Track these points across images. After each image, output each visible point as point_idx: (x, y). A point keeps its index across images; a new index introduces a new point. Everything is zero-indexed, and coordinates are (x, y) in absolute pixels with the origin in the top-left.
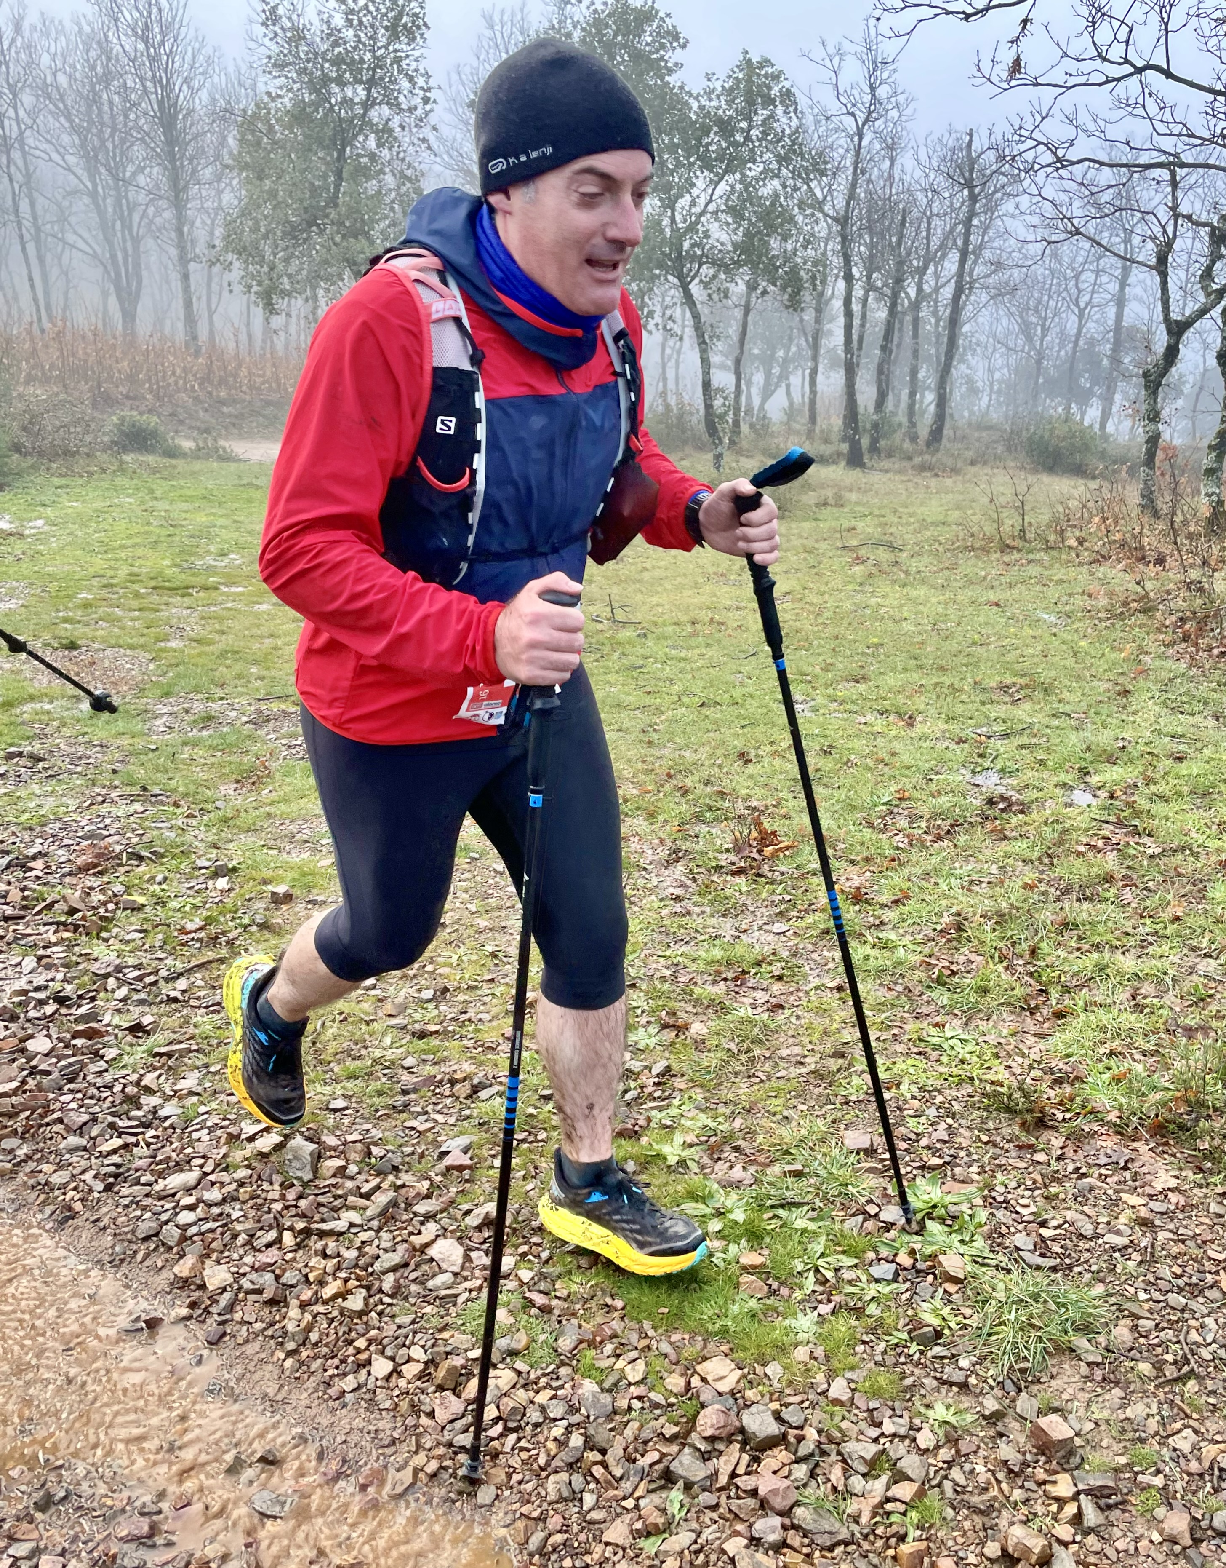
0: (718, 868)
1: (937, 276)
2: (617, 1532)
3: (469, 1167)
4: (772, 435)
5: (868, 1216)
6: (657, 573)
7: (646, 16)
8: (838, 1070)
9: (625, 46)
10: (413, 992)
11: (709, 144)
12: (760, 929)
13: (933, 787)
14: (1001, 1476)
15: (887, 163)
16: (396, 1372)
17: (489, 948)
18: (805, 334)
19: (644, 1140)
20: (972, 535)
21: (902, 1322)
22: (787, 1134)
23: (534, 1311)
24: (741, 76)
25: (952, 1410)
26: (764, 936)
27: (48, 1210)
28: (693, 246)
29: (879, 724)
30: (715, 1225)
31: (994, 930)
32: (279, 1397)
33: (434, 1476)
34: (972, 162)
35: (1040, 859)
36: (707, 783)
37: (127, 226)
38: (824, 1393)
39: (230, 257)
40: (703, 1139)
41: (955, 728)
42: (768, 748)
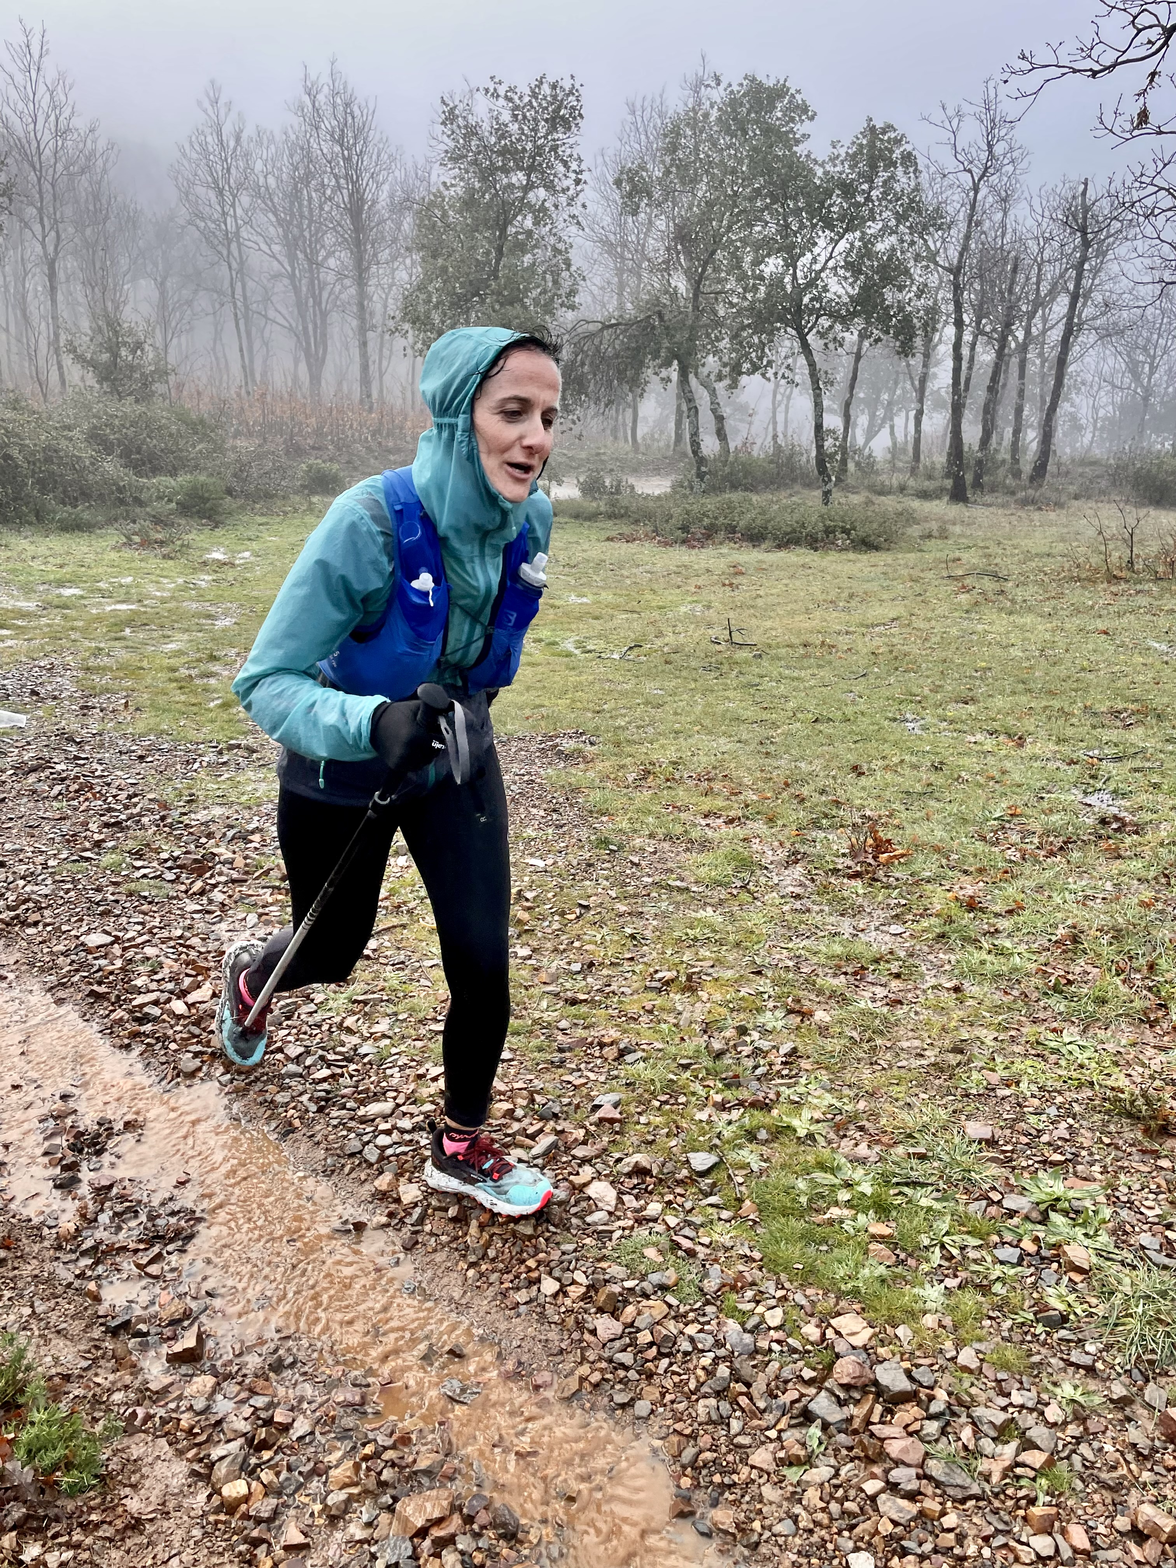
0: (835, 871)
1: (1045, 320)
2: (762, 1457)
3: (619, 1121)
4: (877, 473)
5: (991, 1202)
6: (770, 600)
7: (779, 92)
8: (958, 1064)
9: (756, 122)
10: (563, 964)
11: (831, 205)
12: (877, 929)
13: (1045, 805)
14: (1130, 1457)
15: (1000, 215)
16: (562, 1291)
17: (629, 931)
18: (911, 379)
19: (775, 1112)
20: (1078, 566)
21: (1027, 1304)
22: (908, 1119)
23: (680, 1253)
24: (865, 142)
25: (1080, 1391)
26: (881, 936)
27: (274, 1124)
28: (812, 300)
29: (989, 744)
30: (844, 1195)
31: (1111, 944)
32: (464, 1301)
33: (596, 1386)
34: (1086, 209)
35: (1155, 878)
36: (823, 792)
37: (318, 303)
38: (953, 1359)
39: (407, 326)
40: (830, 1116)
41: (1066, 749)
42: (880, 763)
